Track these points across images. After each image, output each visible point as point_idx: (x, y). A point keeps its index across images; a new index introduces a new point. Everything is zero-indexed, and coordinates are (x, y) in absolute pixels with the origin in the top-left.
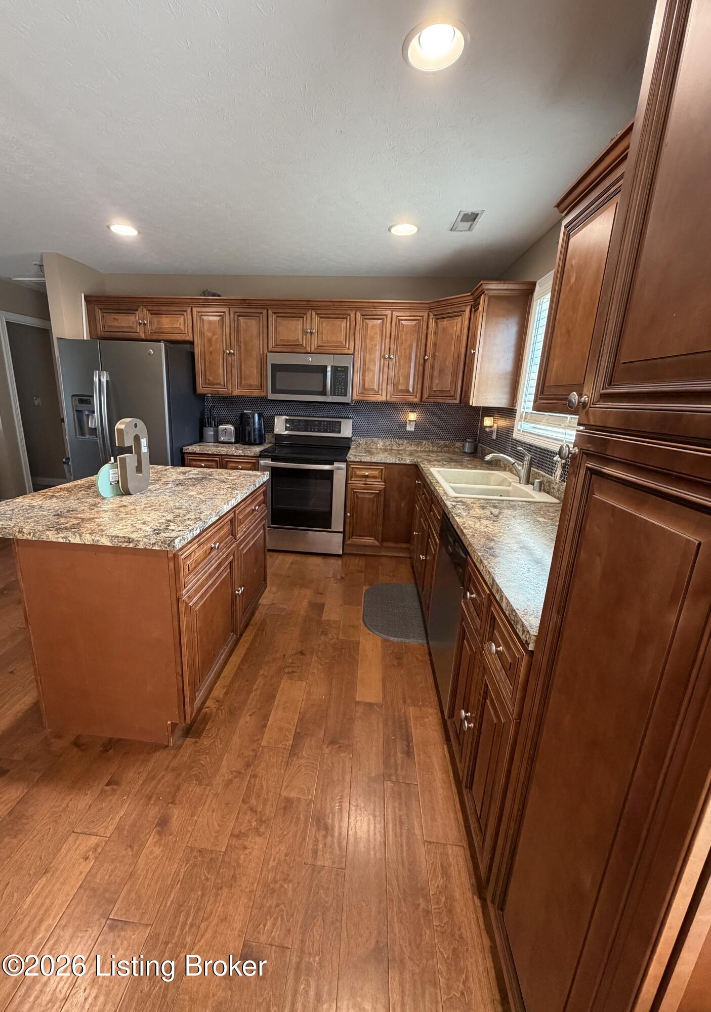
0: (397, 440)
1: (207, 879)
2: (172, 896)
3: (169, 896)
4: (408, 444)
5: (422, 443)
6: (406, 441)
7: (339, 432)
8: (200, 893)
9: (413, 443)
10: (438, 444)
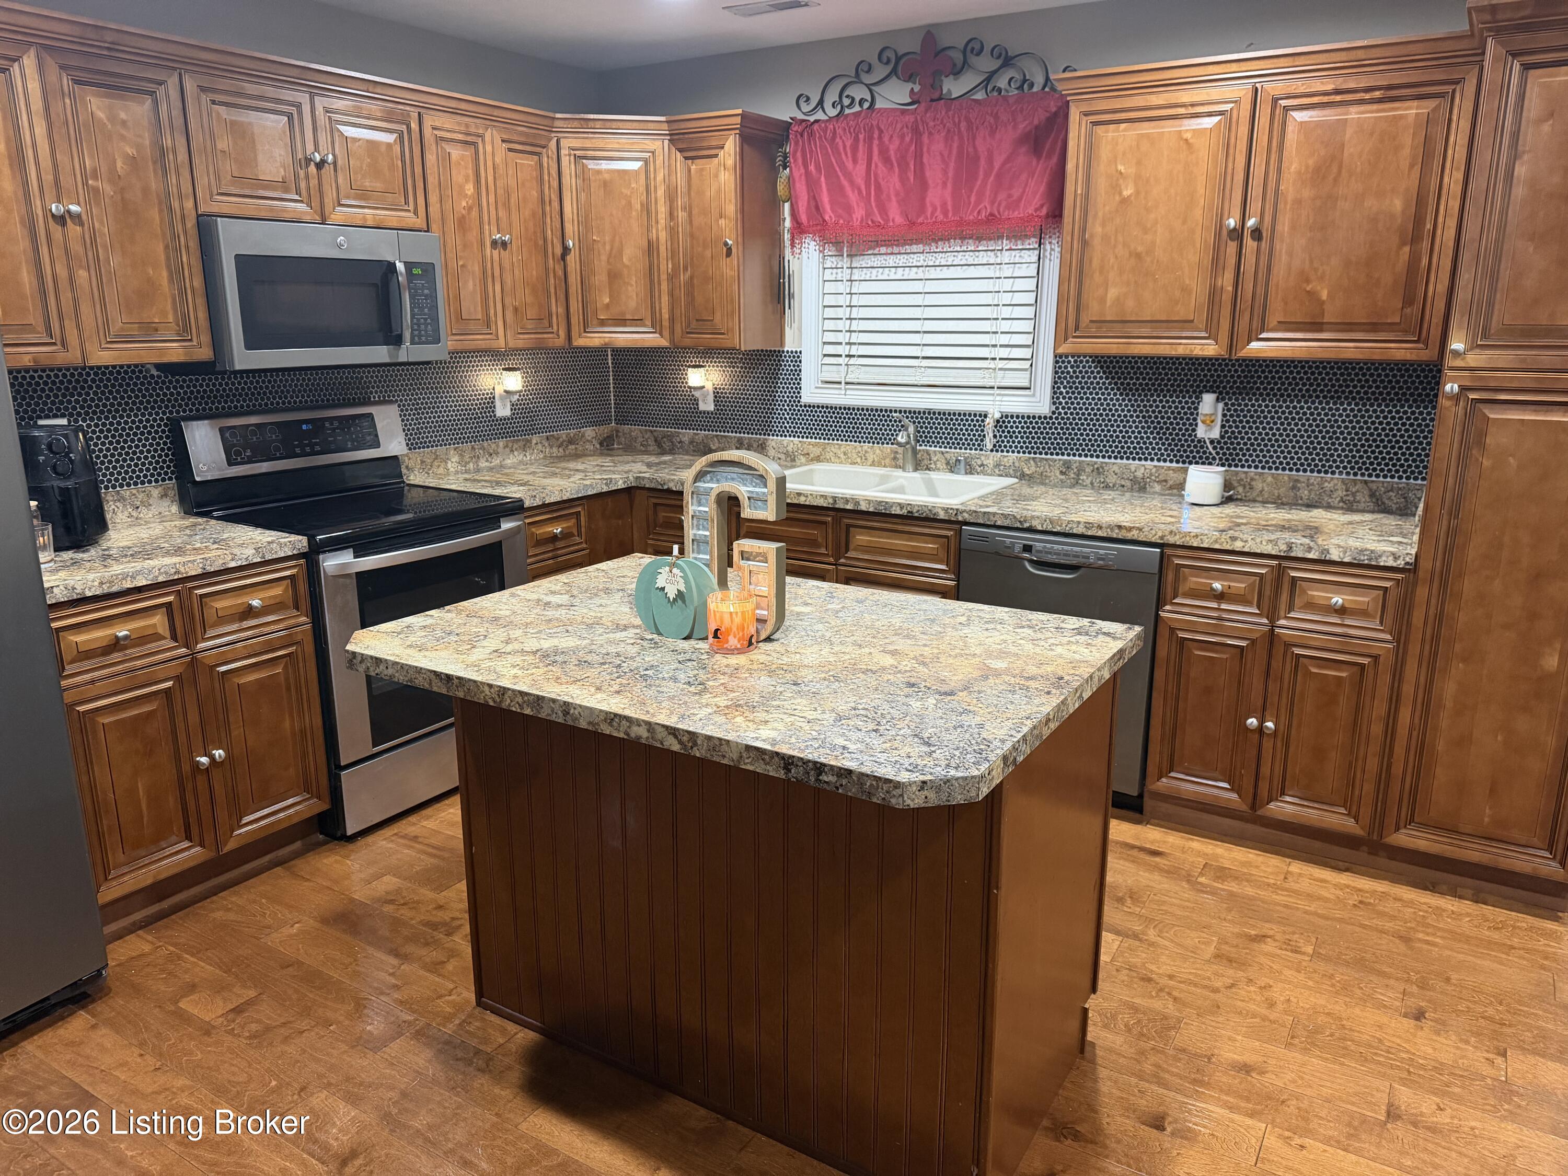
0: (485, 444)
1: (1332, 1035)
2: (1354, 1065)
3: (1355, 1068)
4: (508, 450)
5: (530, 441)
6: (501, 444)
7: (377, 445)
8: (1349, 1043)
9: (516, 446)
10: (558, 439)
